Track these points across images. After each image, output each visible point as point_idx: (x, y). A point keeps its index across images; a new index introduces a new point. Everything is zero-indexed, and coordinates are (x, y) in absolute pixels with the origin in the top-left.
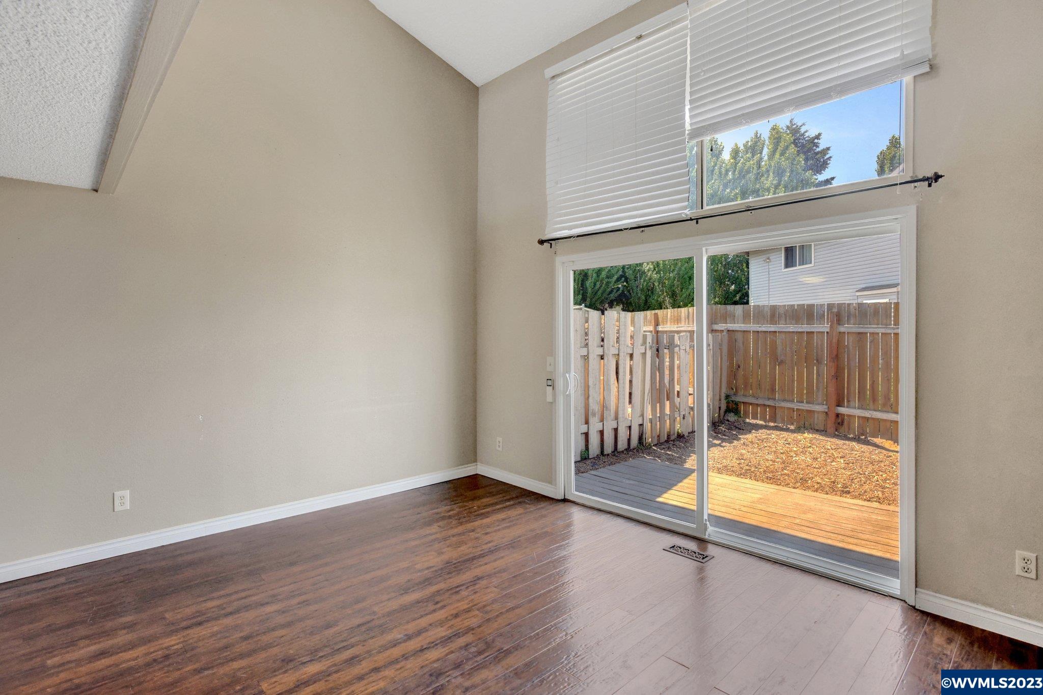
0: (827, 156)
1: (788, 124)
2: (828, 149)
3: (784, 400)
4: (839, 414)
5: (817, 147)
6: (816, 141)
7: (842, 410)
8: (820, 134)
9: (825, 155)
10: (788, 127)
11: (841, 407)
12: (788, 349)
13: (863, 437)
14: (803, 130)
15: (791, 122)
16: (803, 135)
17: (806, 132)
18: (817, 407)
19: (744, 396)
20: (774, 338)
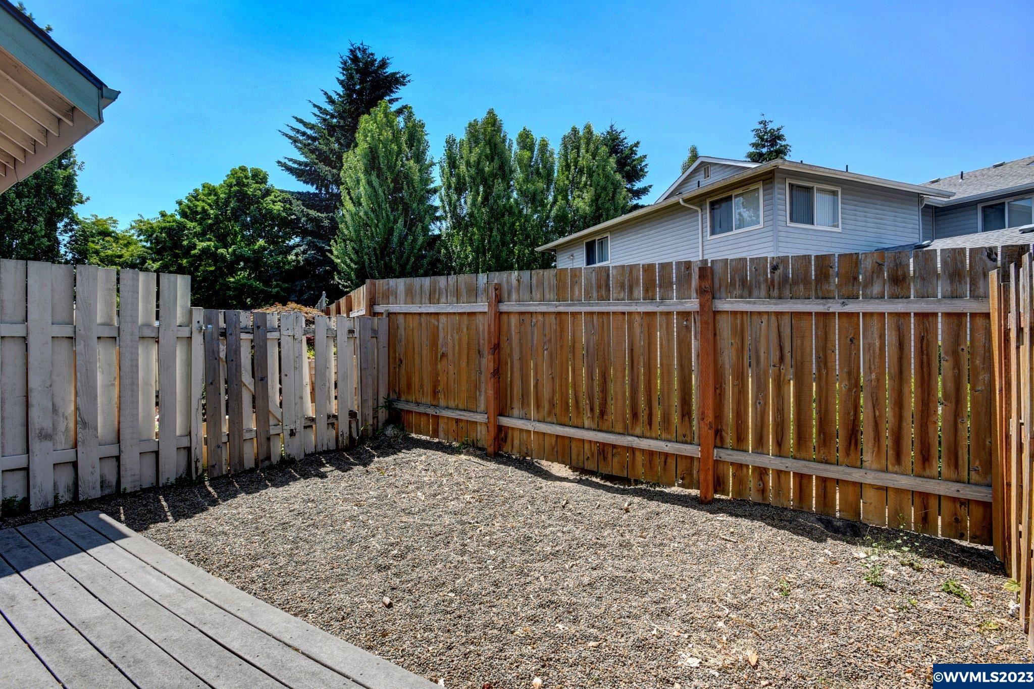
0: (643, 164)
1: (609, 129)
2: (645, 157)
3: (448, 408)
4: (502, 426)
5: (636, 154)
6: (634, 148)
7: (505, 421)
8: (638, 143)
9: (642, 161)
10: (608, 132)
11: (505, 416)
12: (449, 337)
13: (529, 458)
14: (622, 136)
15: (611, 127)
16: (622, 142)
17: (625, 138)
18: (478, 417)
19: (407, 401)
20: (436, 323)
